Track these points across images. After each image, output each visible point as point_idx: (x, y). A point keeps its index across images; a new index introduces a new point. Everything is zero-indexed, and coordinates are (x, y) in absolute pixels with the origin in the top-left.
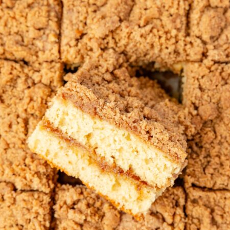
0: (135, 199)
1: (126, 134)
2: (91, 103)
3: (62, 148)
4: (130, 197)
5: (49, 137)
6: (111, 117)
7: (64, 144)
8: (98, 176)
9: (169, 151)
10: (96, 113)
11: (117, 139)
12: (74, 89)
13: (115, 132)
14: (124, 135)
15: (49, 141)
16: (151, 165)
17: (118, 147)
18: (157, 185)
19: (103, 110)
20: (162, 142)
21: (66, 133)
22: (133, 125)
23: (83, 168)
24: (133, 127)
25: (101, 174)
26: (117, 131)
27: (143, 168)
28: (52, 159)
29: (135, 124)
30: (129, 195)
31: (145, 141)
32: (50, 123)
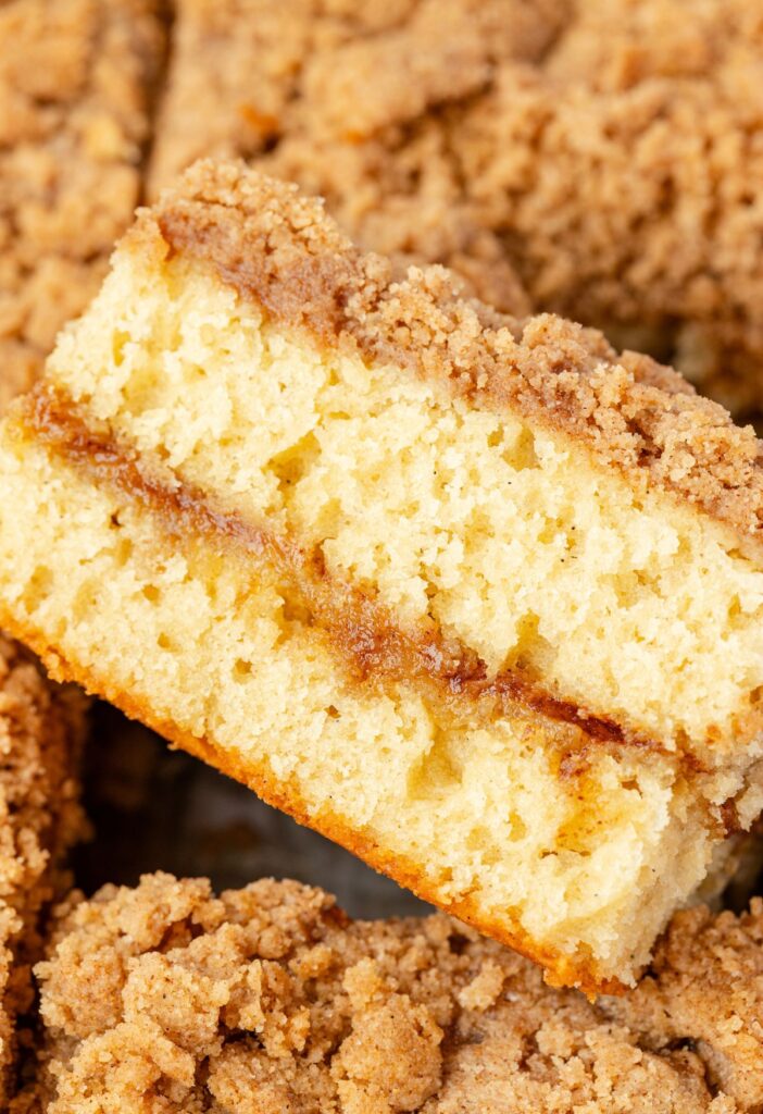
0: (549, 837)
1: (512, 432)
2: (316, 265)
3: (125, 550)
4: (517, 826)
7: (143, 529)
8: (333, 711)
10: (340, 325)
11: (453, 459)
12: (225, 193)
13: (447, 423)
14: (495, 439)
16: (648, 612)
17: (460, 511)
19: (382, 305)
20: (719, 472)
21: (164, 453)
22: (552, 384)
23: (244, 667)
24: (549, 395)
25: (345, 692)
26: (460, 423)
27: (601, 634)
28: (62, 626)
29: (564, 376)
30: (513, 813)
31: (617, 464)
32: (70, 399)
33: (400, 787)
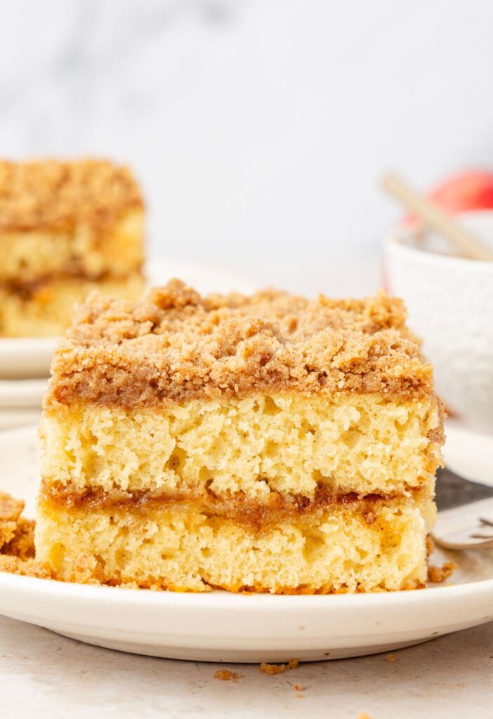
0: (377, 550)
1: (261, 402)
3: (125, 530)
4: (363, 554)
5: (79, 521)
6: (200, 382)
7: (128, 520)
8: (254, 549)
9: (384, 385)
10: (160, 395)
11: (244, 426)
12: (75, 367)
13: (233, 412)
14: (256, 408)
15: (83, 531)
17: (261, 445)
18: (405, 483)
19: (173, 378)
20: (357, 371)
21: (116, 486)
22: (264, 373)
23: (205, 551)
24: (267, 377)
25: (257, 538)
26: (236, 408)
27: (348, 463)
29: (268, 366)
30: (357, 549)
31: (313, 391)
32: (62, 485)
33: (303, 562)
